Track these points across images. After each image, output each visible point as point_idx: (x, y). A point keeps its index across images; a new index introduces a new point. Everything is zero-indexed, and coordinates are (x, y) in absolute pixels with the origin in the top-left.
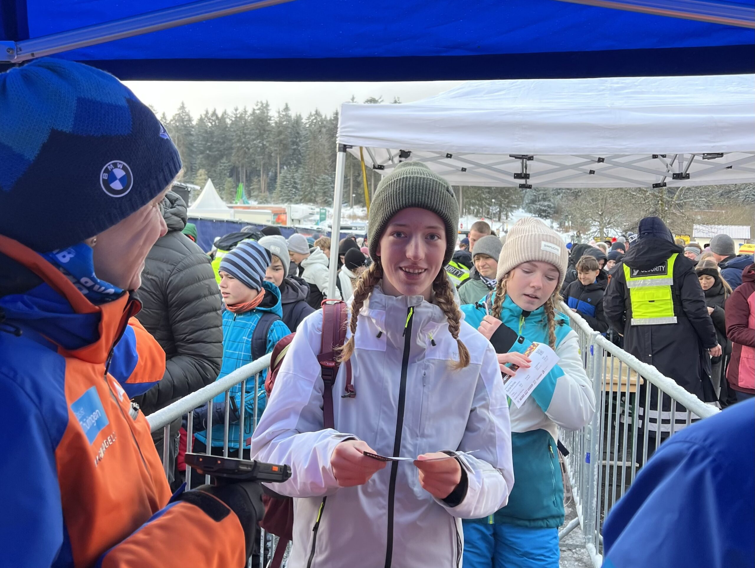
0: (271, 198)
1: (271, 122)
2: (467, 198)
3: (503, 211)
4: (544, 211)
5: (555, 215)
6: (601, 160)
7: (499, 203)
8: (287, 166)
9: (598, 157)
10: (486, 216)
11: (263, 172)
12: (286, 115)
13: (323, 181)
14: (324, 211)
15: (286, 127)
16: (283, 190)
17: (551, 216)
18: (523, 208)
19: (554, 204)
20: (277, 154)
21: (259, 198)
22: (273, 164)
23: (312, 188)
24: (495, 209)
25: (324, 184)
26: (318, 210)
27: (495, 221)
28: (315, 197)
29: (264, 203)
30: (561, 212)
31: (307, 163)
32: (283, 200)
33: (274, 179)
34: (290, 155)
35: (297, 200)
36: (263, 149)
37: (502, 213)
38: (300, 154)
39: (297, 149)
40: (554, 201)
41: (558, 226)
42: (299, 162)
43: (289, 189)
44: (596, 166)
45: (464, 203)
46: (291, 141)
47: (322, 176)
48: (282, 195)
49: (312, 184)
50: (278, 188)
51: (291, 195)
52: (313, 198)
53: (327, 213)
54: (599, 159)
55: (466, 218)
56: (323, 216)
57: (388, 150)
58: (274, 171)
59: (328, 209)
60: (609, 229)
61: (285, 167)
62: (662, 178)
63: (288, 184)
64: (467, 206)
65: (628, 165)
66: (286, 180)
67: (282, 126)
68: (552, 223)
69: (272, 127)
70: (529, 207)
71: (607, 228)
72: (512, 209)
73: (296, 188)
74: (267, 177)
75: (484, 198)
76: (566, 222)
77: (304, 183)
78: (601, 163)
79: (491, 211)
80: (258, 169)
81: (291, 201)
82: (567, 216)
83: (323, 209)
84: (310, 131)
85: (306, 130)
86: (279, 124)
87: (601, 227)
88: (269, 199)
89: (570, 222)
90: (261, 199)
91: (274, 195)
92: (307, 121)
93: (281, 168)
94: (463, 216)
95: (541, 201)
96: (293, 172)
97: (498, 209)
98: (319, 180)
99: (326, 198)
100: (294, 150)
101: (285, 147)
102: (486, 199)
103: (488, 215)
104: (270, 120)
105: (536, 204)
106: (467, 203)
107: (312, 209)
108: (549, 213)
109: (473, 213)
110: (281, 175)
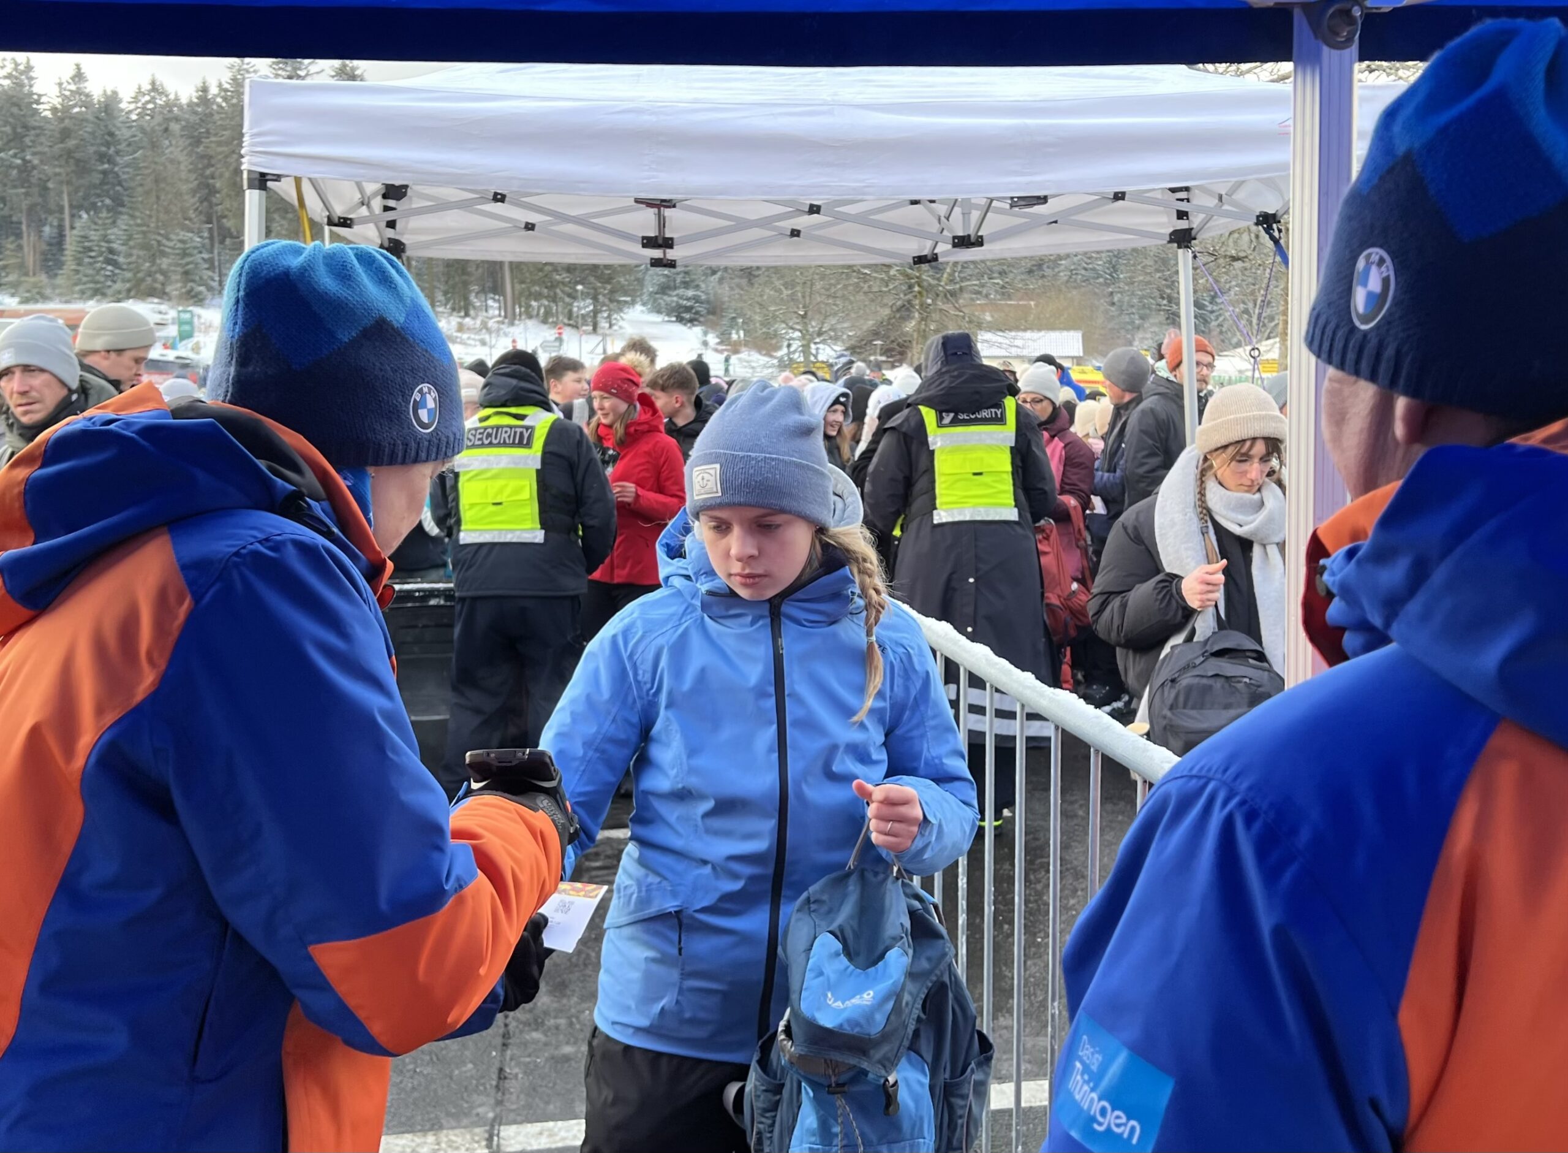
0: (54, 287)
1: (41, 107)
2: (522, 282)
3: (601, 311)
4: (688, 309)
5: (711, 317)
6: (814, 209)
7: (592, 291)
8: (87, 213)
9: (808, 202)
10: (566, 321)
11: (28, 226)
12: (79, 92)
13: (179, 245)
14: (187, 316)
15: (81, 120)
16: (80, 268)
17: (702, 319)
18: (644, 304)
19: (707, 294)
20: (61, 183)
21: (21, 289)
22: (52, 205)
23: (153, 263)
24: (584, 306)
25: (185, 254)
26: (172, 314)
27: (585, 332)
28: (163, 284)
29: (36, 301)
30: (722, 310)
31: (140, 206)
32: (83, 292)
33: (59, 242)
34: (95, 187)
35: (119, 292)
36: (25, 171)
37: (599, 315)
38: (120, 184)
39: (112, 171)
40: (707, 286)
41: (718, 340)
42: (118, 202)
43: (98, 265)
44: (804, 222)
45: (517, 292)
46: (95, 152)
47: (178, 234)
48: (80, 280)
49: (155, 253)
50: (70, 265)
51: (102, 279)
52: (158, 286)
53: (196, 320)
54: (812, 206)
55: (522, 326)
56: (187, 328)
57: (359, 186)
58: (55, 223)
59: (197, 310)
60: (821, 346)
61: (85, 216)
62: (929, 244)
63: (93, 254)
64: (523, 299)
65: (863, 219)
66: (86, 244)
67: (71, 118)
68: (705, 333)
69: (45, 118)
70: (655, 300)
71: (816, 343)
72: (621, 306)
73: (115, 264)
74: (40, 237)
75: (559, 282)
76: (734, 332)
77: (135, 252)
78: (816, 215)
79: (575, 309)
80: (14, 219)
81: (104, 295)
82: (734, 318)
83: (185, 311)
84: (142, 130)
85: (130, 127)
86: (62, 113)
87: (804, 342)
88: (48, 292)
89: (742, 333)
90: (28, 291)
91: (59, 281)
92: (132, 106)
93: (72, 216)
94: (517, 322)
95: (679, 288)
96: (105, 224)
97: (591, 307)
98: (171, 244)
99: (190, 285)
100: (105, 173)
101: (82, 168)
102: (563, 283)
103: (570, 318)
104: (38, 102)
105: (670, 296)
106: (521, 294)
107: (160, 313)
108: (697, 313)
109: (538, 314)
110: (75, 232)
